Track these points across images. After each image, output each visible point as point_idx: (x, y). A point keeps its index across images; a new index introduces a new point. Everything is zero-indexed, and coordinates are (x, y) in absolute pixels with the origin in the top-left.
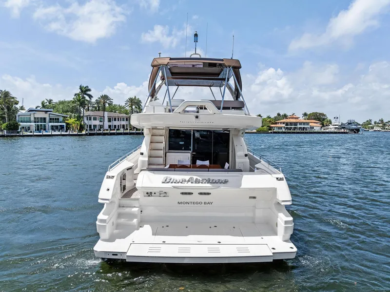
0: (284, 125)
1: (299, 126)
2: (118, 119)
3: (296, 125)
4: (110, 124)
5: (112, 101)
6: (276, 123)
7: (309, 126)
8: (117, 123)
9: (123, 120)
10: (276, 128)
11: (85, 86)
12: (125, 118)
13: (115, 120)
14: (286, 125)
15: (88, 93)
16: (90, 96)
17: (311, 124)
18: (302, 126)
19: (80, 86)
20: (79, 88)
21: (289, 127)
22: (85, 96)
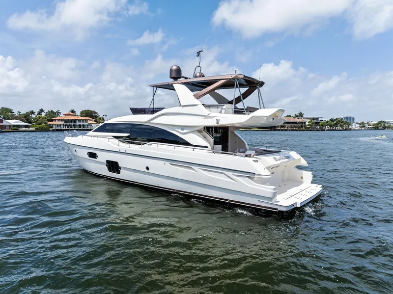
0: (63, 123)
1: (78, 123)
3: (75, 122)
6: (52, 121)
7: (88, 124)
10: (54, 126)
14: (65, 122)
17: (89, 122)
18: (81, 123)
21: (68, 124)
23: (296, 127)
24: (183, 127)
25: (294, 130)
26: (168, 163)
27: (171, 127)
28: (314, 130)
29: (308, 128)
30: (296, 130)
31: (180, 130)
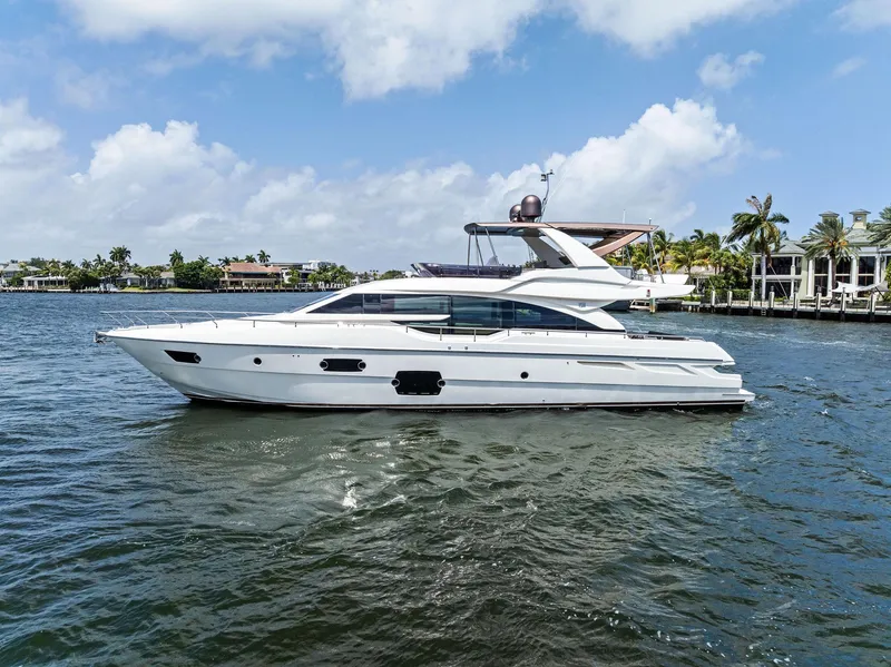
23: (266, 285)
24: (582, 302)
25: (262, 291)
26: (574, 362)
27: (556, 302)
28: (303, 291)
29: (288, 285)
30: (268, 291)
31: (577, 307)
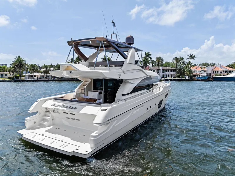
2: (169, 71)
4: (164, 74)
5: (163, 60)
8: (167, 73)
9: (172, 72)
11: (148, 53)
12: (173, 70)
13: (167, 71)
15: (150, 56)
16: (151, 58)
19: (146, 53)
20: (145, 53)
22: (148, 58)
